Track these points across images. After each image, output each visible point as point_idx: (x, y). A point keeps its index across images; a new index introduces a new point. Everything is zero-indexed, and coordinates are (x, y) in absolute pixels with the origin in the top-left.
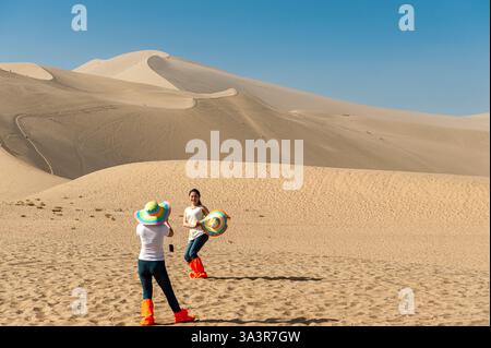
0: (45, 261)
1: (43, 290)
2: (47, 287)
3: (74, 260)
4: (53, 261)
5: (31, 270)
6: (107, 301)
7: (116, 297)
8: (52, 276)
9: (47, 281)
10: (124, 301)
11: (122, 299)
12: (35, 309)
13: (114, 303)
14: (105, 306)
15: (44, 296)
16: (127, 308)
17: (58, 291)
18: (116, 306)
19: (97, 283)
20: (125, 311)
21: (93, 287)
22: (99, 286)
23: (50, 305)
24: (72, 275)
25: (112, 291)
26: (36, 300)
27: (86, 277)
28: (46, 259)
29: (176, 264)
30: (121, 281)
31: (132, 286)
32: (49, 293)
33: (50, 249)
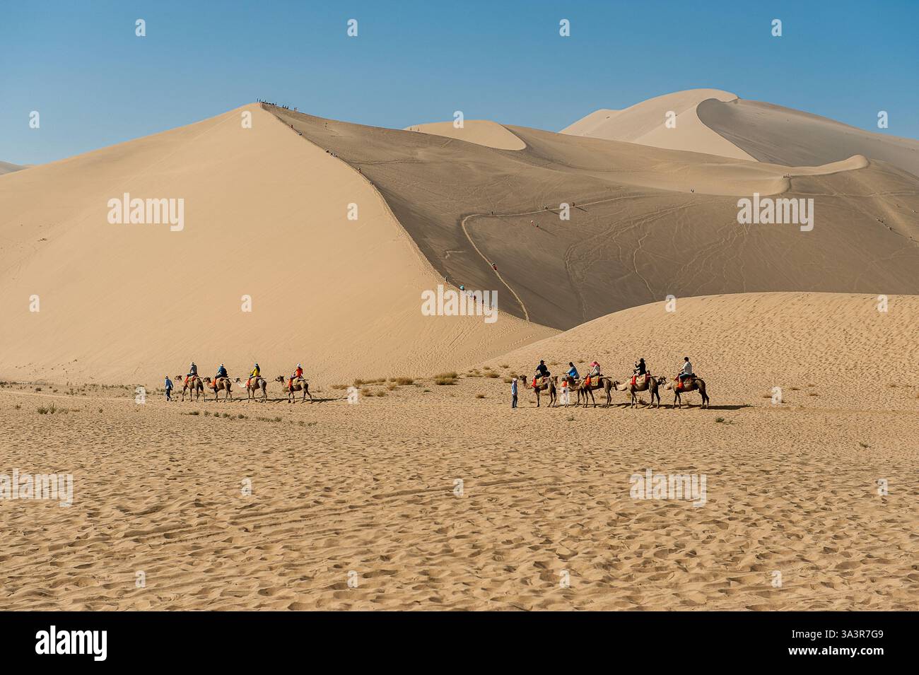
0: (541, 480)
1: (545, 530)
2: (553, 526)
3: (593, 477)
4: (557, 479)
5: (521, 495)
6: (662, 553)
7: (679, 546)
8: (558, 507)
9: (551, 516)
10: (693, 554)
11: (688, 549)
12: (537, 564)
13: (674, 556)
14: (659, 562)
15: (548, 541)
16: (700, 565)
17: (574, 532)
18: (679, 562)
19: (639, 521)
20: (697, 570)
21: (634, 527)
22: (644, 525)
23: (562, 557)
24: (593, 504)
25: (668, 535)
26: (535, 548)
27: (619, 509)
28: (543, 475)
29: (779, 486)
30: (682, 517)
31: (704, 527)
32: (557, 536)
33: (546, 458)
